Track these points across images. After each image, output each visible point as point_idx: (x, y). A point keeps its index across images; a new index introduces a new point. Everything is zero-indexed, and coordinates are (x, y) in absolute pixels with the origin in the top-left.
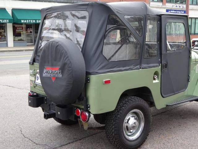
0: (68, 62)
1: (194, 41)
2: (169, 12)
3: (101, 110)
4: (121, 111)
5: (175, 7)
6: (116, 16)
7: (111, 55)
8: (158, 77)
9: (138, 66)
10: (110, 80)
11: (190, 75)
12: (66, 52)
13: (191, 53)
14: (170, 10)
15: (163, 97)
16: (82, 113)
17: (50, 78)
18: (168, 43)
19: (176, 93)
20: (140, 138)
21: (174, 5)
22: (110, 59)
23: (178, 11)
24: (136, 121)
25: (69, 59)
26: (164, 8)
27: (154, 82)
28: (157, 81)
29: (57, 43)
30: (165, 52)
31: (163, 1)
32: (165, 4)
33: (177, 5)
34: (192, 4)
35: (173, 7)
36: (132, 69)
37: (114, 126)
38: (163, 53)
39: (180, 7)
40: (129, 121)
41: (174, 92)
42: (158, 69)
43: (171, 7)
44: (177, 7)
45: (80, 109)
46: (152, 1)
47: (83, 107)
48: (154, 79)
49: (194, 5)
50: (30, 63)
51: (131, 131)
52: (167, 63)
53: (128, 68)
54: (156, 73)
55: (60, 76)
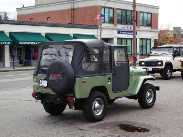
0: (66, 71)
1: (141, 61)
2: (121, 33)
3: (81, 96)
4: (91, 98)
5: (126, 28)
6: (88, 48)
7: (86, 68)
8: (110, 81)
9: (100, 74)
10: (85, 81)
11: (129, 81)
12: (65, 66)
13: (129, 68)
14: (122, 31)
15: (114, 93)
16: (71, 99)
17: (54, 80)
18: (115, 62)
19: (121, 91)
20: (101, 115)
21: (125, 26)
22: (85, 70)
23: (129, 32)
24: (99, 105)
25: (66, 70)
26: (116, 29)
27: (108, 83)
28: (110, 83)
29: (59, 62)
30: (114, 67)
31: (115, 23)
32: (117, 26)
33: (128, 26)
34: (143, 25)
35: (124, 28)
36: (96, 76)
37: (88, 107)
38: (112, 67)
39: (131, 28)
40: (95, 105)
41: (120, 90)
42: (110, 76)
43: (123, 28)
44: (128, 29)
45: (70, 97)
46: (103, 23)
47: (72, 95)
48: (109, 82)
49: (145, 26)
50: (34, 75)
51: (97, 110)
52: (115, 73)
53: (94, 75)
54: (109, 79)
55: (61, 78)
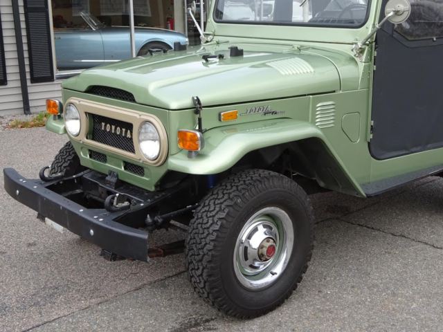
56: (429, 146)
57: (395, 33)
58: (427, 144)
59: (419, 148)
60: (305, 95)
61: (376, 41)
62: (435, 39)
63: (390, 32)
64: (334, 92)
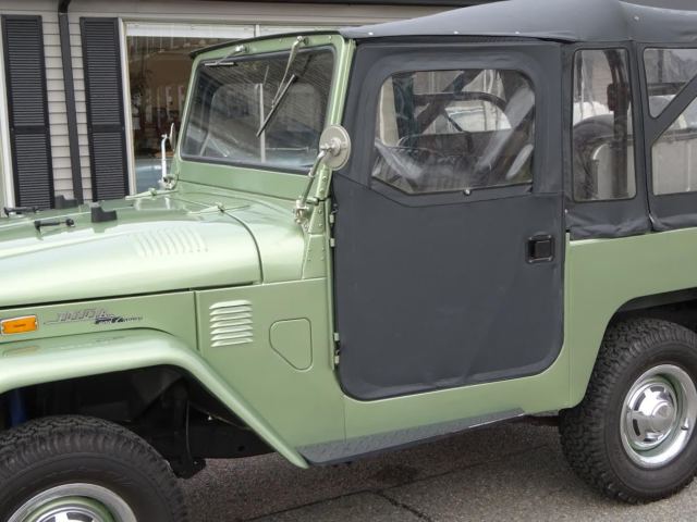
56: (477, 376)
57: (374, 182)
58: (472, 372)
59: (454, 381)
60: (188, 290)
61: (332, 196)
62: (468, 192)
63: (364, 181)
64: (251, 283)
